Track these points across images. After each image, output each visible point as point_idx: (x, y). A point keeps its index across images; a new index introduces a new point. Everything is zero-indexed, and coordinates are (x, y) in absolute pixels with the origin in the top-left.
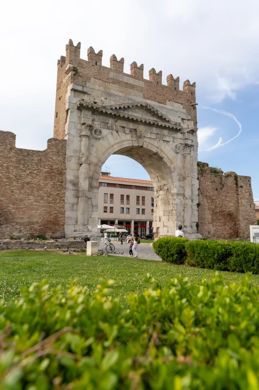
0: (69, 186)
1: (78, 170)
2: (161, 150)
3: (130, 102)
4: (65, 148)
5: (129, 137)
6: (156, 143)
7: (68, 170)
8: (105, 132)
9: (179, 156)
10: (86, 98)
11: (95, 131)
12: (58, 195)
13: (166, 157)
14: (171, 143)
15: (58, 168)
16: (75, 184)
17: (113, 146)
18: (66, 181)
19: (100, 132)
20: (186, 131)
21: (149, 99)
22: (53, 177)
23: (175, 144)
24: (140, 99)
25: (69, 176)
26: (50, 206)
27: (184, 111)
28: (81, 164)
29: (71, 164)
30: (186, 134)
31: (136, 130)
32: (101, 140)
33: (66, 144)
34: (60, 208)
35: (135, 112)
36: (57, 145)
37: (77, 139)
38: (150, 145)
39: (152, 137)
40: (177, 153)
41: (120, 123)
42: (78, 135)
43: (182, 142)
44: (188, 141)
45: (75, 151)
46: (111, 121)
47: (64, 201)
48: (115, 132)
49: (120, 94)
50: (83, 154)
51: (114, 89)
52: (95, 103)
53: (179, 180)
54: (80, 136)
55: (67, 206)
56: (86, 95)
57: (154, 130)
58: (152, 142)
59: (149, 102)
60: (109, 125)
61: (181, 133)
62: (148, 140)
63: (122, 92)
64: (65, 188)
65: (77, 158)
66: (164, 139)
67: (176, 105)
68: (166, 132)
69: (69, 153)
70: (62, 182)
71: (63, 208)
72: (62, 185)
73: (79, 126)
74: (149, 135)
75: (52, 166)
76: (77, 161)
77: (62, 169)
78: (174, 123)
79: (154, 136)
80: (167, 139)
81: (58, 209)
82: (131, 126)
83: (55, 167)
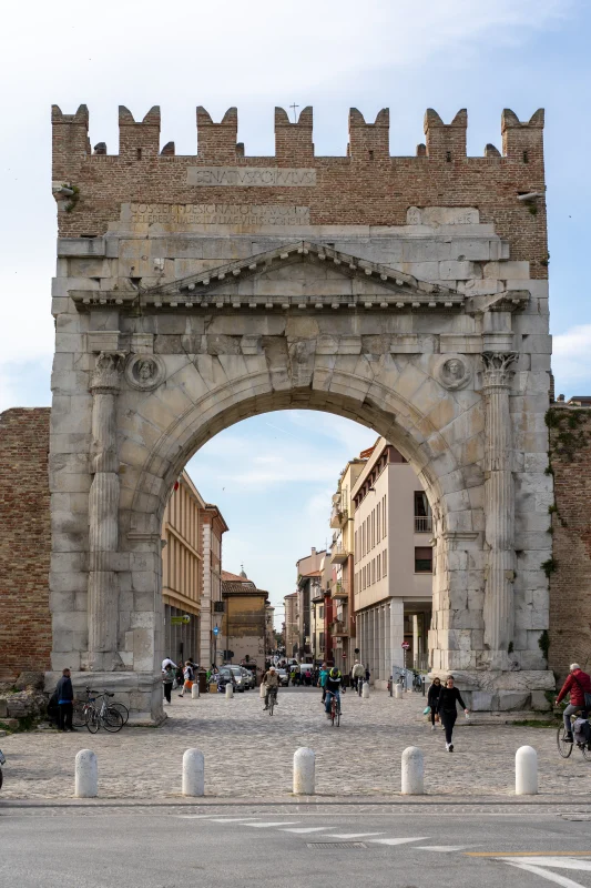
0: (61, 542)
1: (87, 492)
2: (385, 391)
3: (257, 250)
4: (47, 431)
5: (256, 365)
6: (362, 369)
7: (56, 496)
8: (171, 363)
9: (464, 398)
10: (105, 270)
11: (137, 369)
12: (27, 569)
13: (406, 412)
14: (425, 359)
15: (28, 493)
16: (78, 534)
17: (199, 404)
18: (50, 527)
19: (153, 368)
20: (484, 307)
21: (332, 222)
22: (15, 520)
23: (443, 359)
24: (296, 231)
25: (60, 513)
26: (9, 603)
27: (489, 230)
28: (93, 475)
29: (66, 477)
30: (488, 315)
31: (283, 336)
32: (159, 392)
33: (47, 421)
34: (36, 604)
35: (280, 278)
36: (23, 426)
37: (79, 401)
38: (338, 380)
39: (346, 351)
40: (453, 390)
41: (222, 326)
42: (84, 388)
43: (474, 345)
44: (496, 340)
45: (76, 438)
46: (189, 326)
47: (46, 584)
48: (206, 360)
49: (224, 232)
50: (95, 444)
51: (201, 221)
52: (136, 280)
53: (464, 484)
54: (90, 391)
55: (56, 600)
56: (106, 264)
57: (356, 324)
58: (346, 367)
59: (331, 231)
60: (185, 338)
61: (472, 315)
62: (331, 364)
63: (229, 223)
64: (49, 549)
65: (83, 457)
66: (394, 349)
67: (452, 216)
68: (404, 323)
69: (58, 445)
70: (39, 532)
71: (45, 604)
72: (39, 541)
73: (85, 362)
74: (331, 346)
75: (10, 489)
76: (82, 467)
77: (40, 496)
78: (430, 288)
79: (352, 347)
80: (408, 346)
81: (29, 607)
82: (265, 327)
83: (19, 490)
